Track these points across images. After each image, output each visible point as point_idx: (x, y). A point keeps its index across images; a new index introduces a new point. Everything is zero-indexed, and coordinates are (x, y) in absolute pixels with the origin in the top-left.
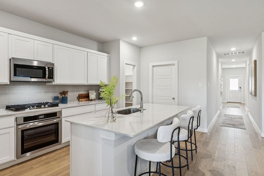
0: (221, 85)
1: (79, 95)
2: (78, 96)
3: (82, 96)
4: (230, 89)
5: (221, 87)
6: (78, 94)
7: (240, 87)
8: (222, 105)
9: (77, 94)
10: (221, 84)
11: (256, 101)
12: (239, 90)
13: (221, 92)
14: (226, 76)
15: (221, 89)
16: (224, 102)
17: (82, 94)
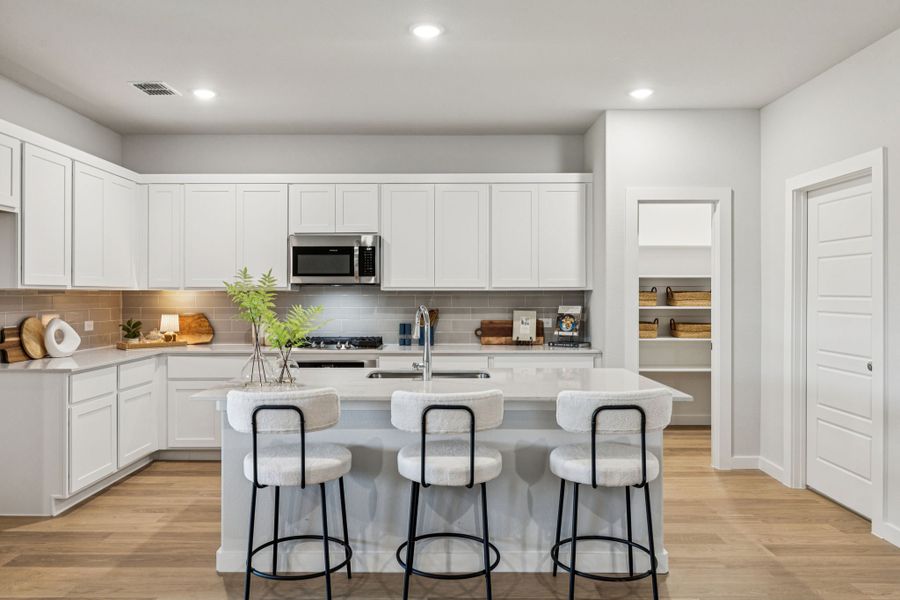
1: (482, 323)
2: (478, 326)
3: (491, 326)
6: (480, 320)
9: (475, 320)
17: (491, 322)
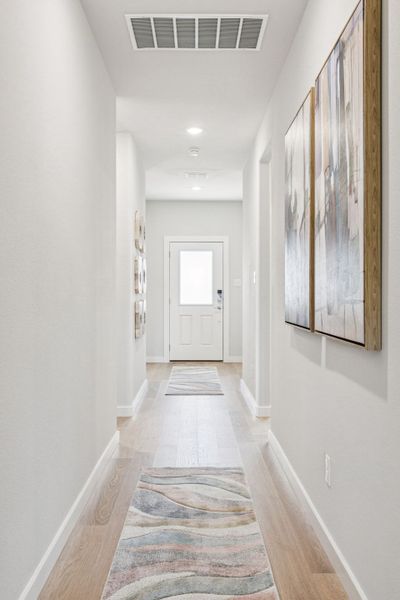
0: (136, 275)
4: (182, 302)
5: (136, 284)
7: (220, 292)
8: (146, 381)
10: (136, 269)
11: (384, 395)
12: (217, 305)
13: (136, 314)
14: (167, 239)
15: (133, 298)
16: (157, 359)
